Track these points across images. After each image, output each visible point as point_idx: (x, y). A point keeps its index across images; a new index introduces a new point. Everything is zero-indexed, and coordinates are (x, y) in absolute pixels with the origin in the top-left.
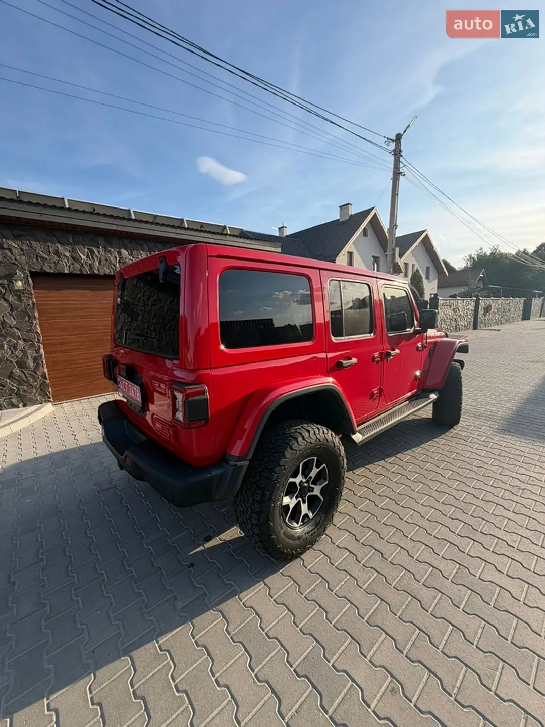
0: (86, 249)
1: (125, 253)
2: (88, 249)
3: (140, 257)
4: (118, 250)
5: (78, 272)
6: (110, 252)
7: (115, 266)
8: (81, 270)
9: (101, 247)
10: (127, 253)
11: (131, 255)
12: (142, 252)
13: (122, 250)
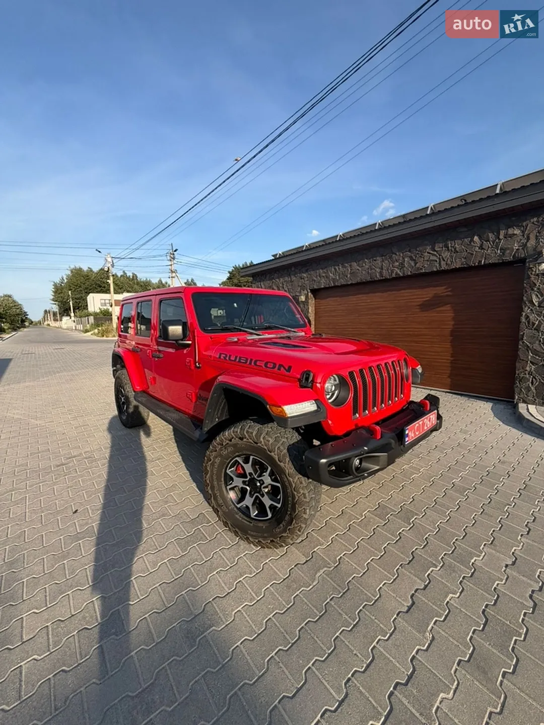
0: (333, 269)
1: (355, 264)
2: (334, 268)
3: (364, 265)
4: (349, 264)
5: (328, 286)
6: (345, 267)
7: (347, 276)
8: (329, 284)
9: (340, 265)
10: (356, 264)
11: (358, 265)
12: (366, 260)
13: (352, 263)
